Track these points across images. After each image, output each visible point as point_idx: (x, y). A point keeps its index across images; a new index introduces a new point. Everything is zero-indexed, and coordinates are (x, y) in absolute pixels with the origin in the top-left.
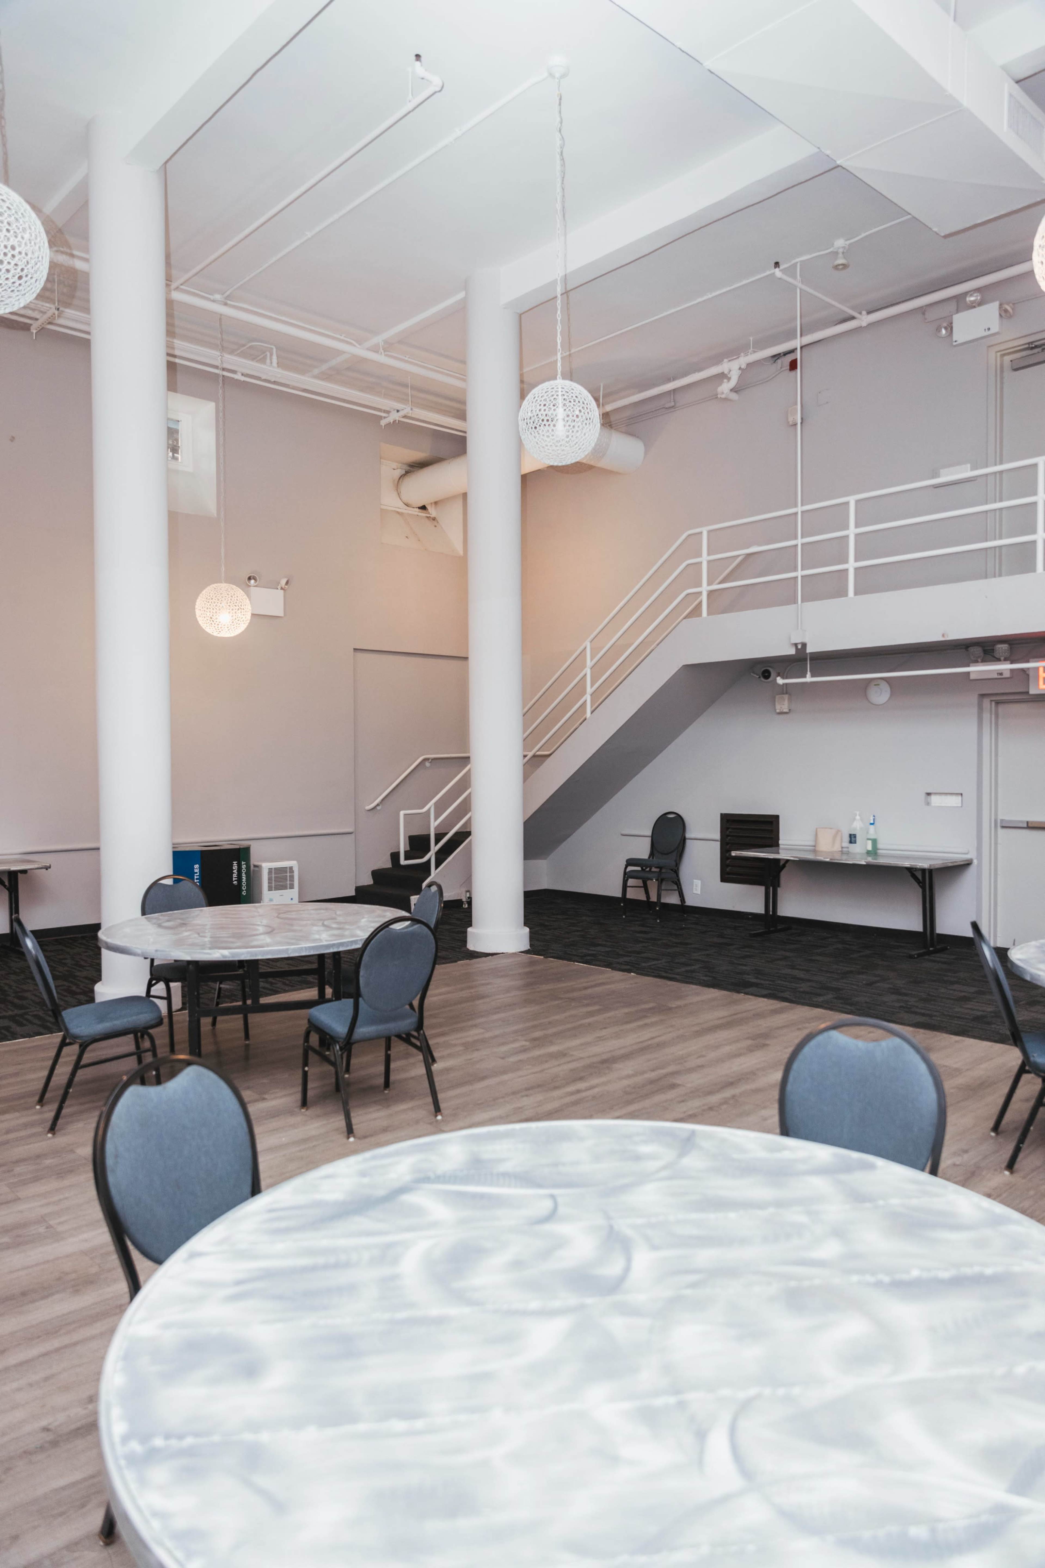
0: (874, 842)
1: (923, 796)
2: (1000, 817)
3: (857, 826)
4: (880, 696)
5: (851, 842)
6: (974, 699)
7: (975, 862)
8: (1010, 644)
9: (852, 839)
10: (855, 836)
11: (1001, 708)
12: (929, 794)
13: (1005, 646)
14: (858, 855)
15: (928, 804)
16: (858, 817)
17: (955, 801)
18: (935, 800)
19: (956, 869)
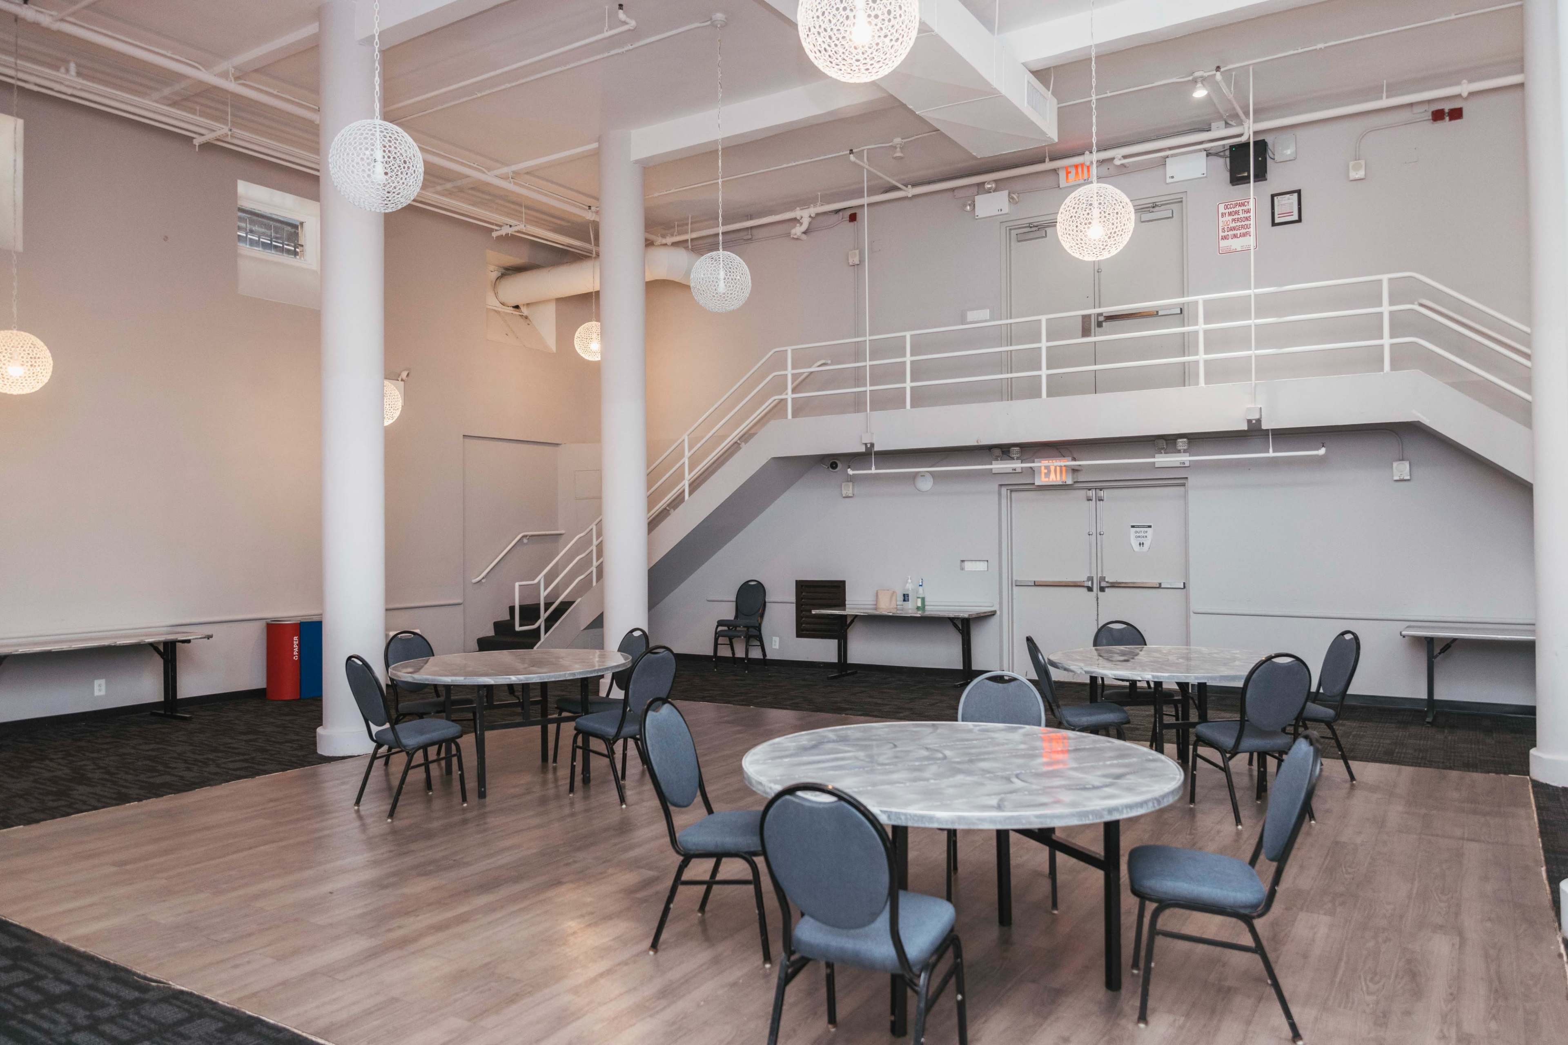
0: (923, 599)
1: (959, 561)
2: (1015, 578)
3: (910, 587)
4: (926, 484)
5: (904, 600)
6: (996, 487)
7: (998, 612)
8: (1020, 447)
9: (906, 597)
10: (908, 595)
11: (1014, 495)
12: (963, 561)
13: (1017, 449)
14: (910, 609)
15: (962, 569)
16: (910, 581)
17: (981, 566)
18: (968, 566)
19: (984, 617)
